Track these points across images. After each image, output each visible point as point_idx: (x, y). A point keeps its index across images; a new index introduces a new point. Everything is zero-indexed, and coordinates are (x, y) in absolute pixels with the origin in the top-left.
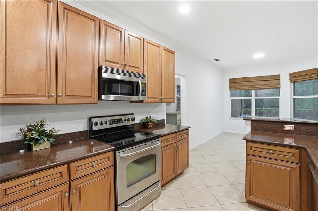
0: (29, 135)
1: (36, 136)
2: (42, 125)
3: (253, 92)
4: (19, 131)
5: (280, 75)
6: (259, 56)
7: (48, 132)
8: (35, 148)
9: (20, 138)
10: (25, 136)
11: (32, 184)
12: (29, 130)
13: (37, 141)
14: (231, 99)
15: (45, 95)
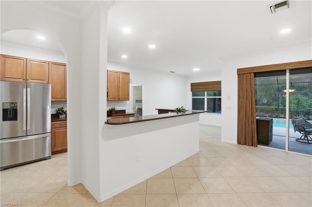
0: (58, 112)
1: (60, 112)
2: (63, 109)
3: (206, 93)
4: (55, 110)
5: (221, 81)
6: (196, 70)
7: (64, 111)
8: (60, 116)
9: (55, 113)
10: (57, 112)
11: (60, 124)
12: (58, 110)
13: (61, 114)
14: (193, 98)
15: (64, 98)
